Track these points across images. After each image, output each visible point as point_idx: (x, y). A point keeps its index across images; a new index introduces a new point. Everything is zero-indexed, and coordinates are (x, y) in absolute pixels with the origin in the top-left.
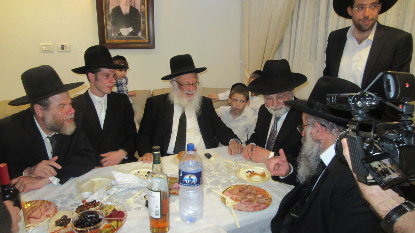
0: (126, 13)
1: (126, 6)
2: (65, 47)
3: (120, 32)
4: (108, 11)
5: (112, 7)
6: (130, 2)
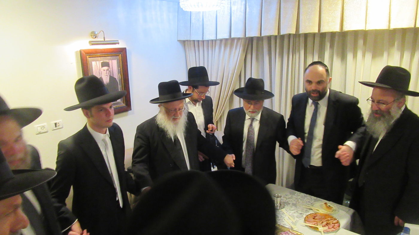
1: (106, 76)
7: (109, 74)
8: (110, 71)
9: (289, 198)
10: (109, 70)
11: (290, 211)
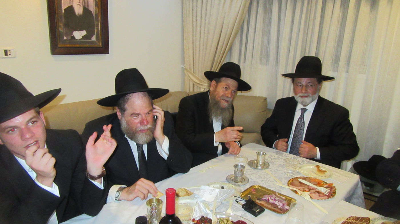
0: (79, 14)
1: (79, 6)
2: (8, 53)
3: (73, 36)
4: (60, 10)
5: (64, 7)
6: (83, 2)
9: (274, 159)
11: (276, 171)
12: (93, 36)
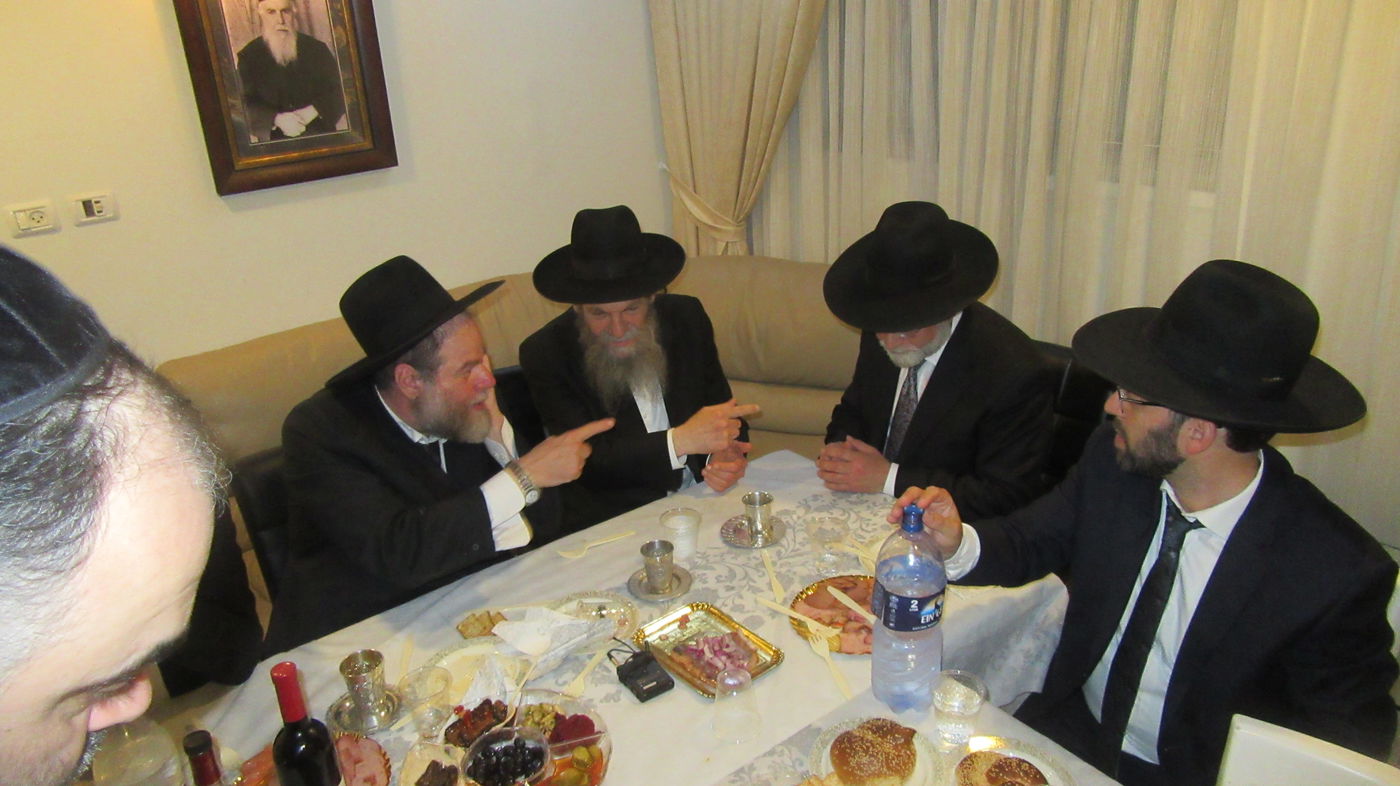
0: (287, 59)
1: (283, 35)
2: (96, 208)
4: (225, 59)
6: (296, 21)
7: (293, 25)
8: (297, 16)
10: (295, 10)
12: (340, 117)
